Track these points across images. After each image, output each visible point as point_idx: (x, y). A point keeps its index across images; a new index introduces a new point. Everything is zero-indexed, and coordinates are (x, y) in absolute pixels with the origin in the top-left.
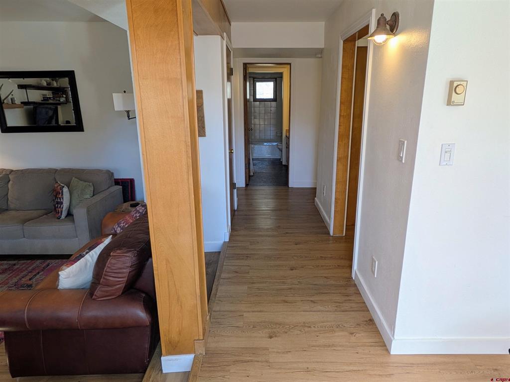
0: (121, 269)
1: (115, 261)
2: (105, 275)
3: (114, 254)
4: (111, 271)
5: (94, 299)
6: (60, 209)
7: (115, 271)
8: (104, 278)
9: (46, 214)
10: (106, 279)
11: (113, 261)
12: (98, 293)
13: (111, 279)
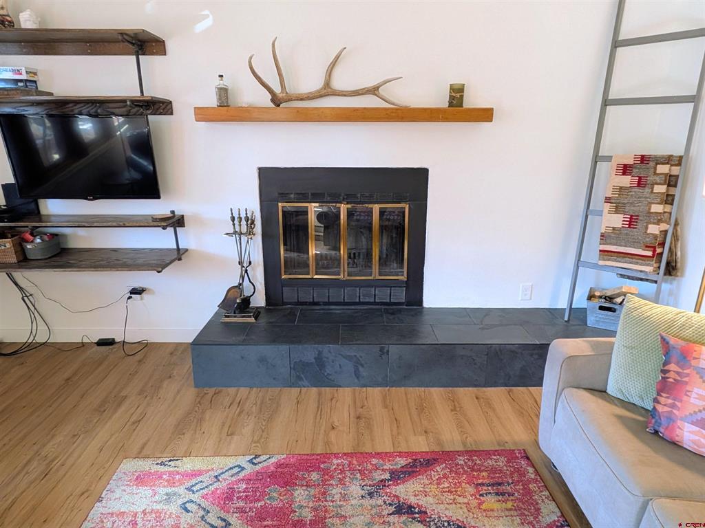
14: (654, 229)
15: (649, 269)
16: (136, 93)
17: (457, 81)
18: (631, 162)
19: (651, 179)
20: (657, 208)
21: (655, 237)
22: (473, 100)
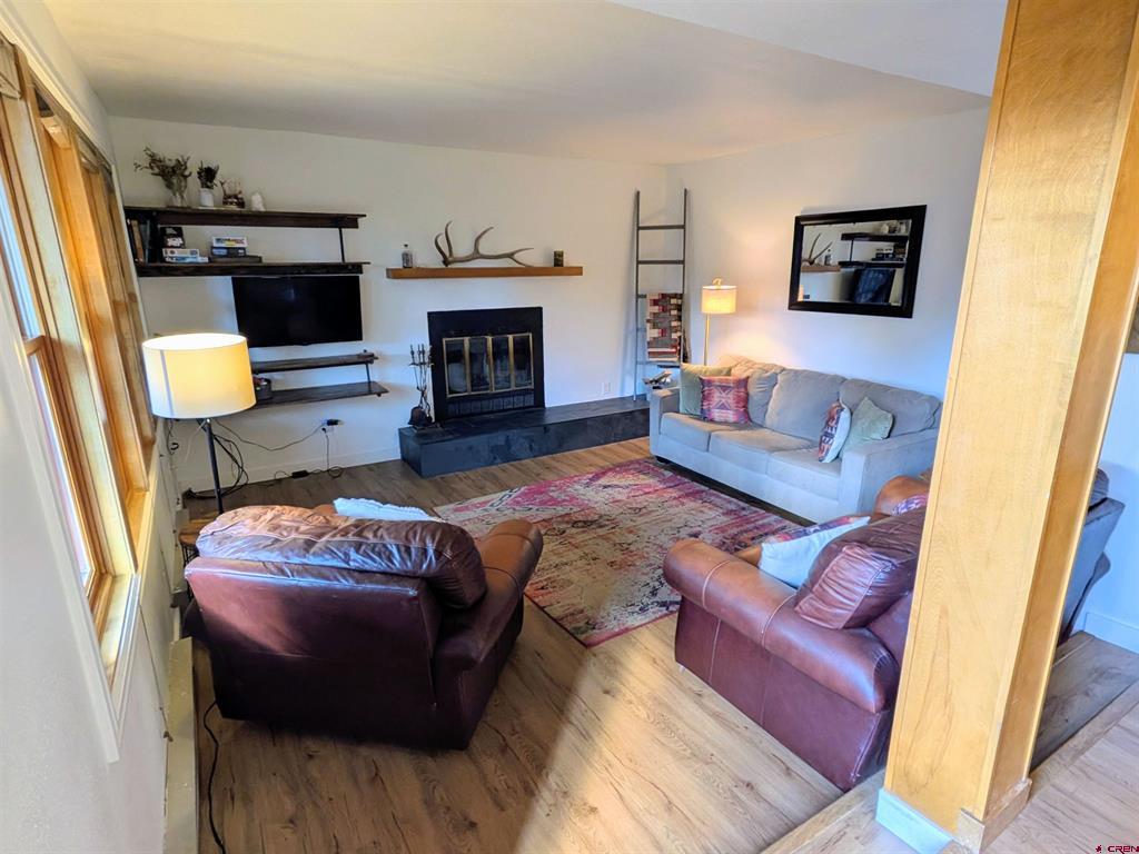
0: (853, 583)
1: (847, 566)
2: (824, 581)
3: (849, 552)
4: (834, 578)
5: (796, 612)
6: (826, 446)
7: (841, 582)
8: (820, 586)
9: (808, 447)
10: (824, 590)
11: (843, 563)
12: (804, 604)
13: (831, 591)
14: (674, 336)
15: (675, 359)
16: (340, 261)
17: (559, 249)
18: (657, 298)
19: (669, 307)
20: (674, 324)
21: (676, 340)
22: (568, 261)
